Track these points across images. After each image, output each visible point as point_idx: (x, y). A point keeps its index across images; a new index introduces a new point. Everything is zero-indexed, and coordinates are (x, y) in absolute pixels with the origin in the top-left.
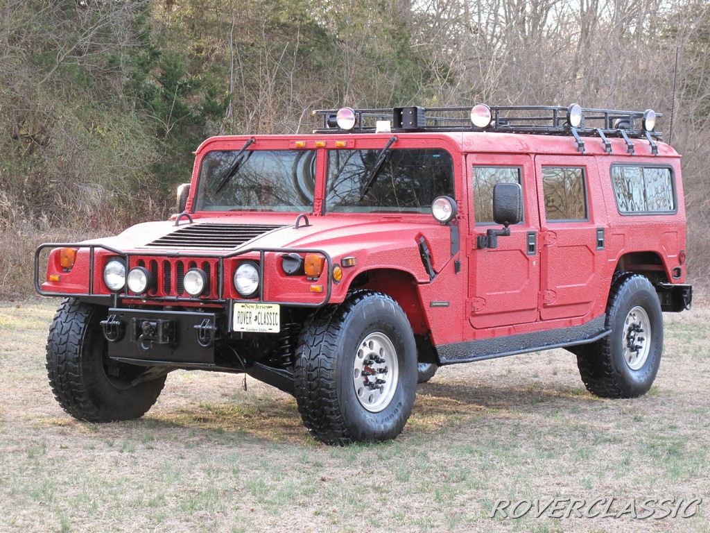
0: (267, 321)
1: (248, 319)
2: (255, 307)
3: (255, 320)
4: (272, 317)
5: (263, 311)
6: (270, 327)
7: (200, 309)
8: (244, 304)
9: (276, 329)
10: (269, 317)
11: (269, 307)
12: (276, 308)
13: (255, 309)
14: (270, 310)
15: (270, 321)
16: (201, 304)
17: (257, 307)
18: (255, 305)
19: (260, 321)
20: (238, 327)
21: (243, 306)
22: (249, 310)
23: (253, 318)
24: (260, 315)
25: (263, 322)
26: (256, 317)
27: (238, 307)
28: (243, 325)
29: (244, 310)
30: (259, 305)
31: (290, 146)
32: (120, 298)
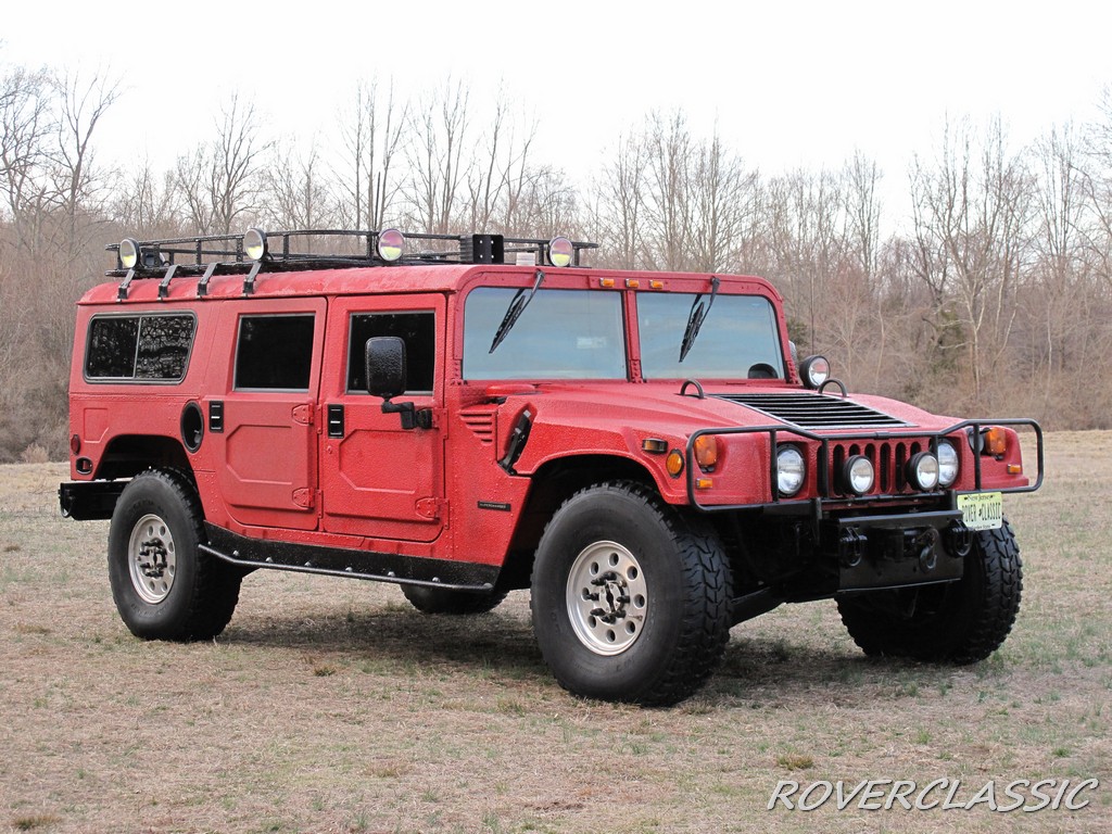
0: (990, 515)
2: (978, 498)
3: (980, 515)
4: (996, 508)
5: (987, 502)
6: (993, 521)
8: (967, 496)
9: (999, 524)
10: (992, 509)
11: (992, 496)
12: (999, 497)
13: (977, 500)
15: (993, 515)
16: (916, 501)
18: (979, 495)
19: (984, 516)
21: (965, 498)
22: (972, 503)
23: (978, 513)
24: (984, 508)
25: (987, 517)
26: (980, 510)
27: (962, 502)
29: (968, 503)
30: (982, 495)
31: (593, 285)
32: (823, 504)
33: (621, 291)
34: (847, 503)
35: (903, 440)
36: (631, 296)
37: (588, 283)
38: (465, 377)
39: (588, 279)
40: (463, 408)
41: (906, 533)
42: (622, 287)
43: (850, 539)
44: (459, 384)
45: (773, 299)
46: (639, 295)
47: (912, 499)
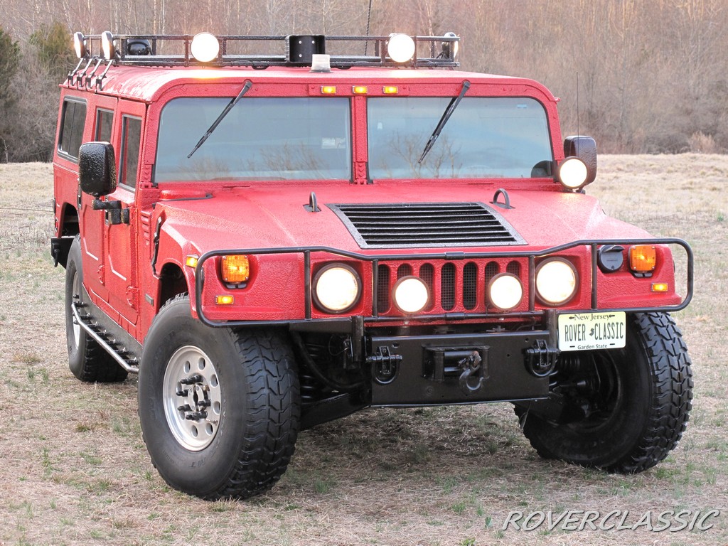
0: (608, 334)
1: (581, 334)
2: (590, 318)
3: (591, 334)
4: (615, 328)
5: (602, 322)
6: (611, 341)
7: (500, 327)
8: (573, 315)
9: (621, 343)
10: (610, 328)
11: (610, 316)
12: (621, 317)
13: (588, 320)
14: (611, 320)
15: (612, 334)
16: (503, 319)
17: (593, 318)
18: (590, 314)
19: (597, 335)
20: (565, 346)
21: (571, 318)
22: (581, 322)
23: (588, 332)
24: (597, 328)
25: (602, 336)
26: (592, 330)
27: (564, 320)
28: (573, 343)
29: (573, 322)
30: (594, 314)
31: (311, 93)
32: (365, 322)
33: (349, 97)
34: (403, 321)
35: (496, 260)
36: (359, 103)
37: (308, 90)
38: (157, 180)
39: (308, 88)
40: (144, 209)
41: (447, 354)
42: (349, 93)
43: (381, 358)
44: (147, 187)
45: (544, 100)
46: (370, 100)
47: (498, 318)
